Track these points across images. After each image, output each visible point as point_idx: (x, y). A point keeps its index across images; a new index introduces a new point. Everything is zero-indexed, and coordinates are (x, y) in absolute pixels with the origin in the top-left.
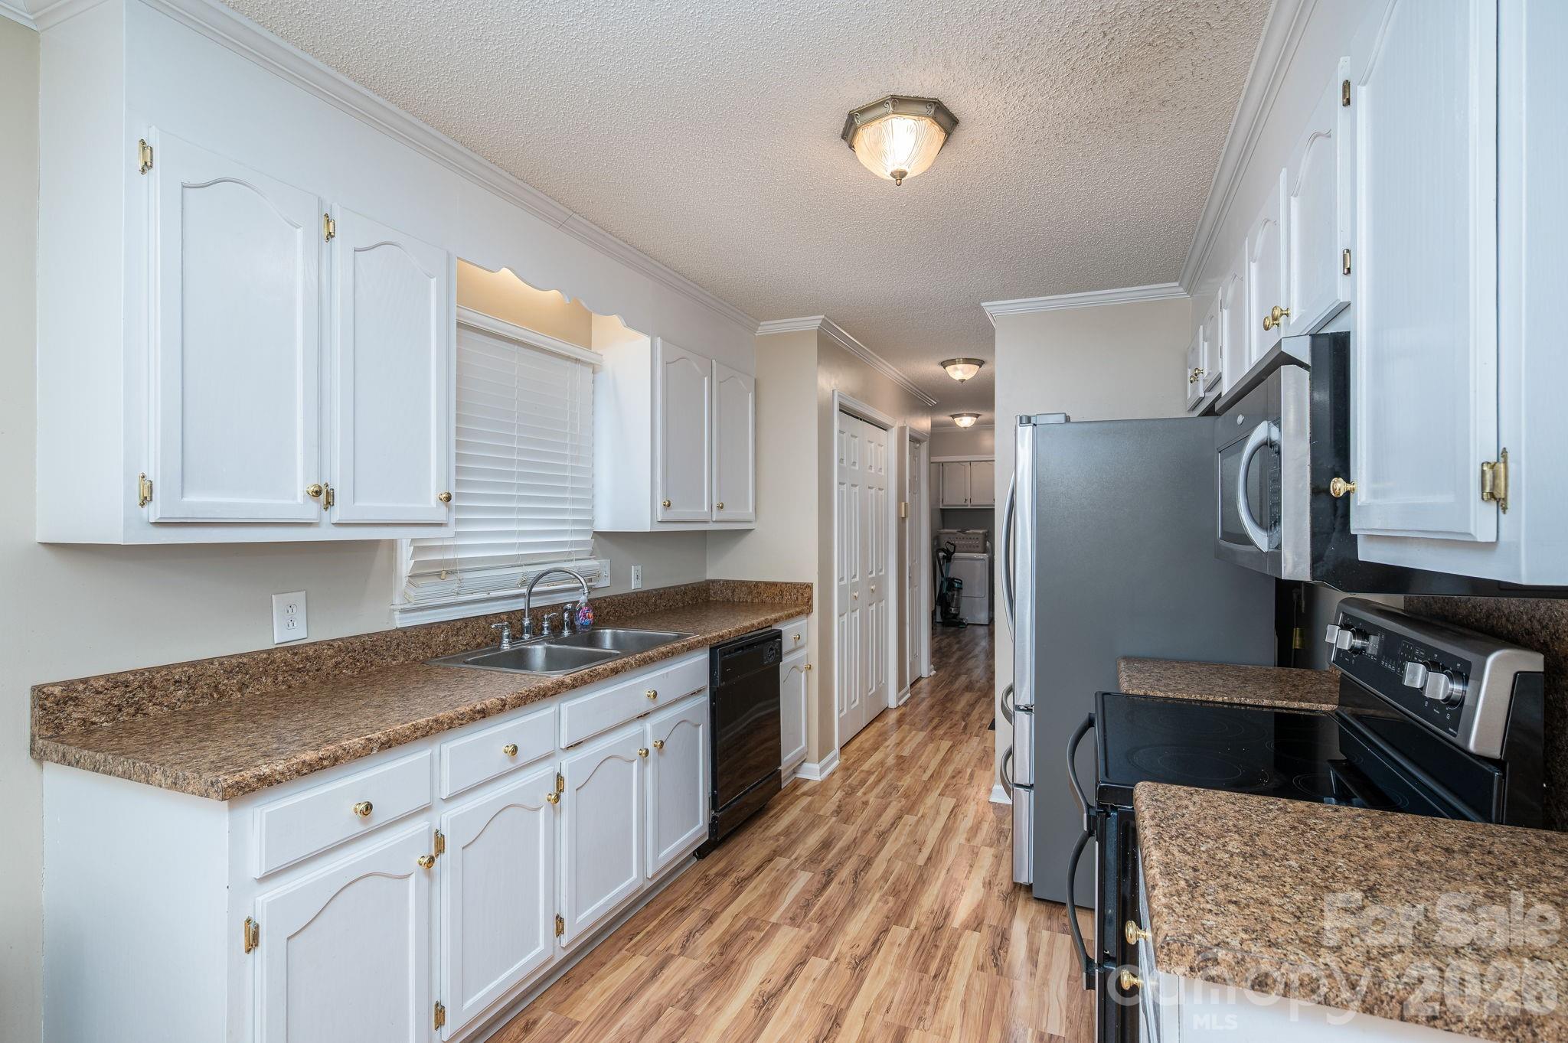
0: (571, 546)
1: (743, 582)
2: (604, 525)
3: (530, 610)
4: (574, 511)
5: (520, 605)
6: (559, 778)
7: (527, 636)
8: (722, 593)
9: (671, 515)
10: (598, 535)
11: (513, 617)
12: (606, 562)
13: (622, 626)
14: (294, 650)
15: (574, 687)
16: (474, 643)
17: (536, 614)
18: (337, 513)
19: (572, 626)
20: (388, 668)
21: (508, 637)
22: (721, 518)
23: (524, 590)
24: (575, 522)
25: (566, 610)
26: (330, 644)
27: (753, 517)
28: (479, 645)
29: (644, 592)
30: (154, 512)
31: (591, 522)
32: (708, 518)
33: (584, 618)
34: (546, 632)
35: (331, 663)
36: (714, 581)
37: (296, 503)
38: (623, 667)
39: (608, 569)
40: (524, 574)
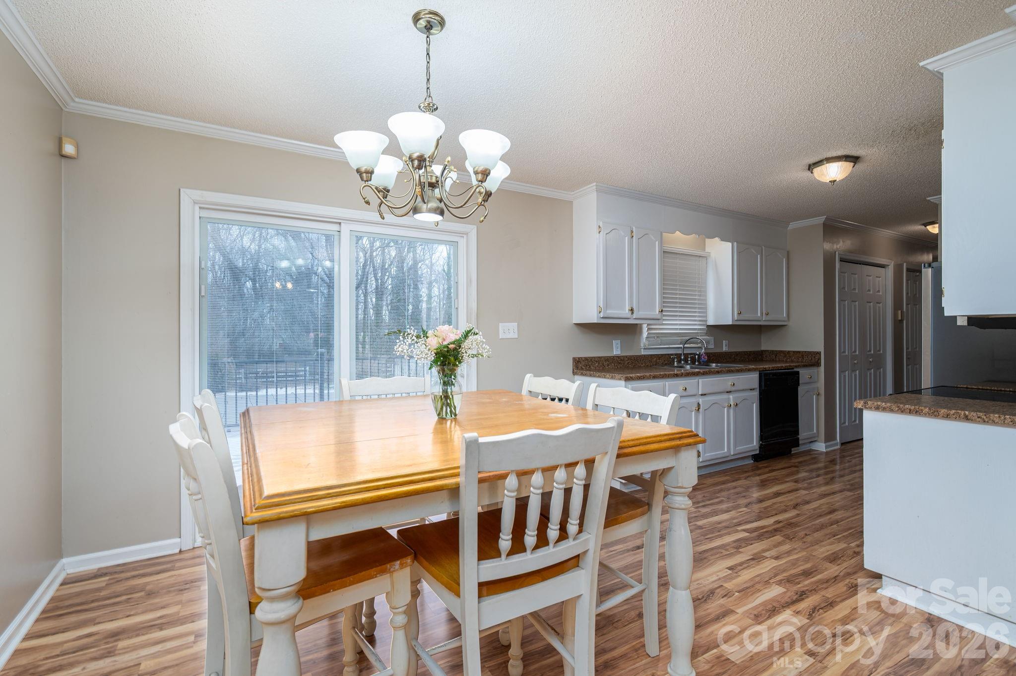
0: (698, 330)
1: (782, 351)
2: (711, 322)
3: (684, 354)
4: (699, 316)
5: (680, 352)
6: (699, 405)
7: (683, 362)
8: (770, 356)
9: (742, 317)
10: (708, 326)
11: (679, 355)
12: (712, 338)
13: (720, 363)
14: (618, 357)
15: (704, 374)
16: (664, 363)
17: (686, 355)
18: (635, 316)
19: (699, 361)
20: (640, 366)
21: (676, 361)
22: (767, 319)
23: (681, 346)
24: (700, 321)
25: (697, 354)
26: (626, 356)
27: (786, 319)
28: (666, 364)
29: (730, 352)
30: (602, 315)
31: (706, 321)
32: (760, 319)
33: (705, 358)
34: (689, 362)
35: (627, 362)
36: (765, 351)
37: (626, 312)
38: (721, 371)
39: (713, 341)
40: (681, 340)
